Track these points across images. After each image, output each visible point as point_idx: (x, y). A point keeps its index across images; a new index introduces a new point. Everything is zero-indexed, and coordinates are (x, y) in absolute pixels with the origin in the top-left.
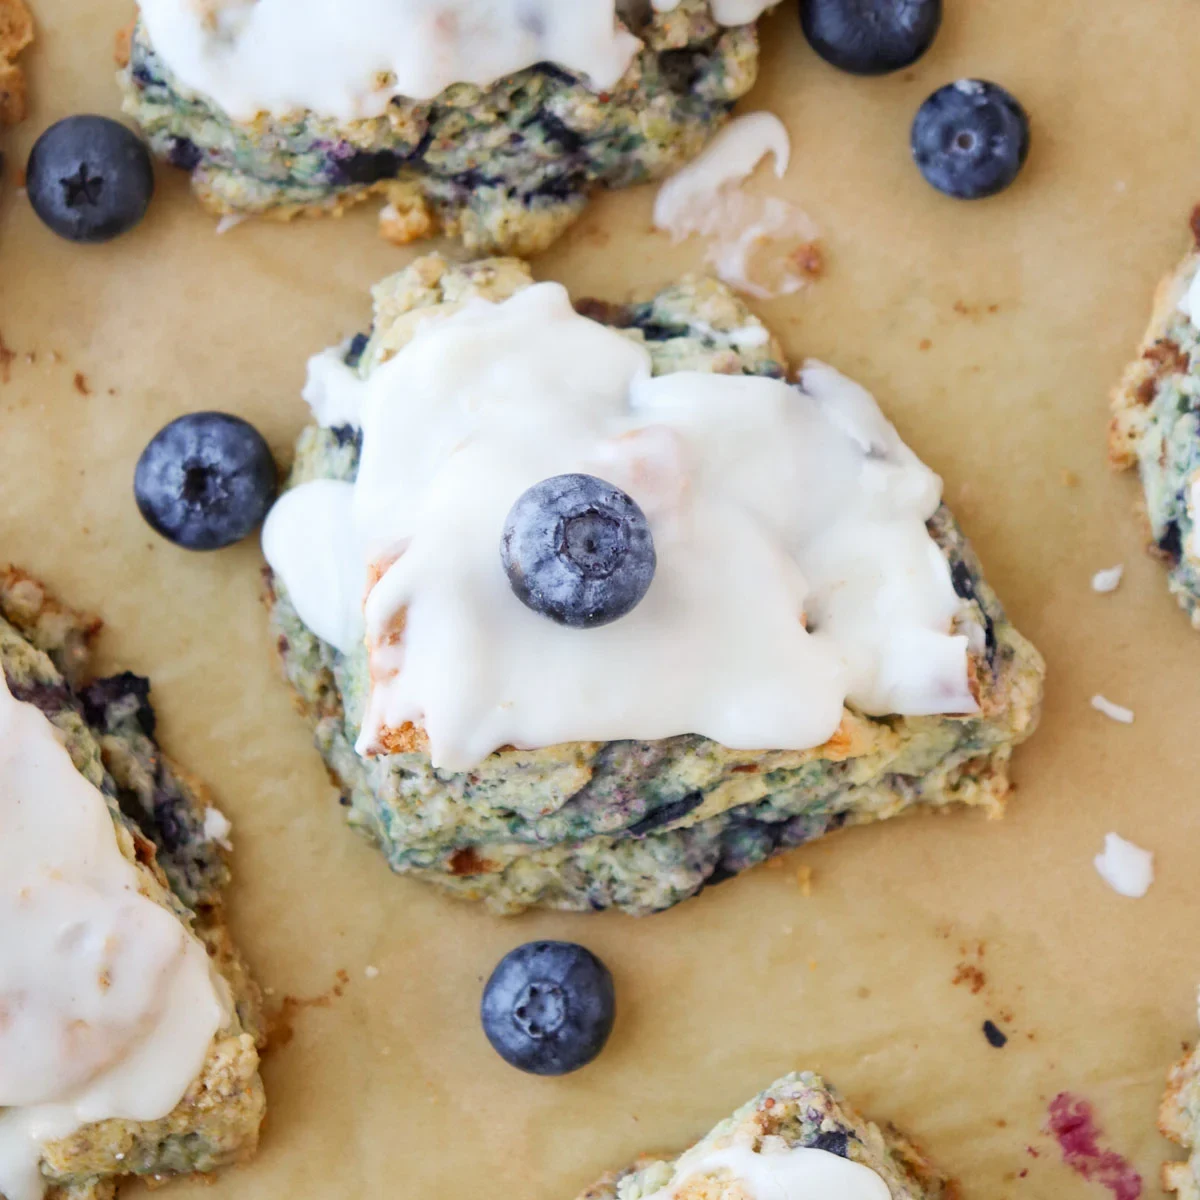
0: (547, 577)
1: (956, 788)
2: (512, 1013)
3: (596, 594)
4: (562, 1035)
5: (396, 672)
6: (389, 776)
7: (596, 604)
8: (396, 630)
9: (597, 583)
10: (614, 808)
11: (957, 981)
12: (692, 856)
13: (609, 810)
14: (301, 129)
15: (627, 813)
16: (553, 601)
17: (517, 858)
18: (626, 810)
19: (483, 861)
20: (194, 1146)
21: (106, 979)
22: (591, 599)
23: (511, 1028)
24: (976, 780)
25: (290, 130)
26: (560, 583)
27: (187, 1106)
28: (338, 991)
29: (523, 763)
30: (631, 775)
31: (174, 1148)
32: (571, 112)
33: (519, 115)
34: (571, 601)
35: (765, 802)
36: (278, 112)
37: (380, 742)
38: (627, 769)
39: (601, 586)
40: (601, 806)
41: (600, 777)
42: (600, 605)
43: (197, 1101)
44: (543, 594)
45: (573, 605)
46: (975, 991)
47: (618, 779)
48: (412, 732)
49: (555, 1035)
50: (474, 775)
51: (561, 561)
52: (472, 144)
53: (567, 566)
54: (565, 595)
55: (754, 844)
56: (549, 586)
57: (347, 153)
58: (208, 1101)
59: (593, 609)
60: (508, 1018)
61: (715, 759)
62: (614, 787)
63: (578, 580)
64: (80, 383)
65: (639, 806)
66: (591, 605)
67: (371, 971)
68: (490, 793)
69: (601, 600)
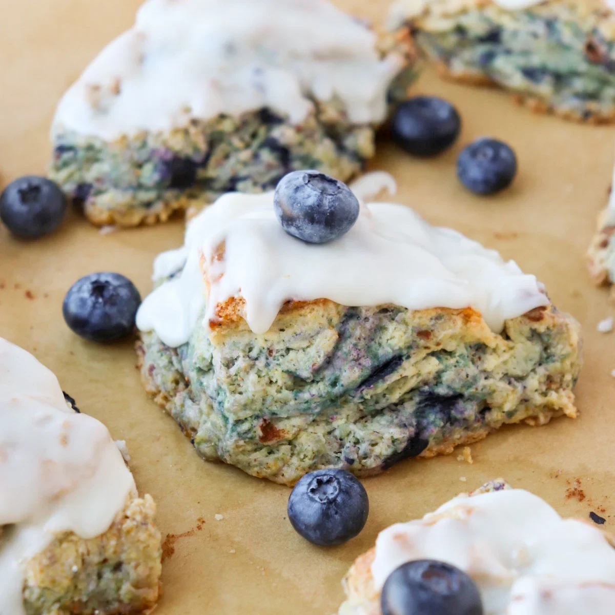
0: (302, 194)
1: (544, 394)
2: (307, 493)
3: (329, 202)
4: (339, 499)
5: (222, 275)
6: (221, 367)
7: (330, 208)
8: (221, 252)
9: (330, 197)
10: (353, 363)
11: (569, 497)
12: (401, 421)
13: (350, 364)
14: (144, 144)
15: (361, 367)
16: (307, 206)
17: (300, 430)
18: (360, 364)
19: (279, 430)
20: (120, 575)
21: (65, 440)
22: (327, 204)
23: (308, 502)
24: (557, 391)
25: (138, 144)
26: (309, 196)
27: (115, 528)
28: (199, 528)
29: (298, 332)
30: (361, 335)
31: (108, 575)
32: (282, 135)
33: (256, 143)
34: (316, 204)
35: (438, 376)
36: (132, 133)
37: (216, 315)
38: (358, 332)
39: (331, 198)
40: (345, 362)
41: (343, 341)
42: (332, 209)
43: (122, 524)
44: (300, 204)
45: (318, 206)
46: (581, 500)
47: (353, 341)
48: (234, 304)
49: (335, 500)
50: (271, 349)
51: (309, 187)
52: (232, 161)
53: (312, 189)
54: (313, 201)
55: (436, 418)
56: (304, 198)
57: (169, 156)
58: (128, 524)
59: (329, 211)
60: (305, 497)
61: (406, 324)
62: (351, 346)
63: (319, 194)
64: (29, 295)
65: (368, 363)
66: (327, 208)
67: (218, 517)
68: (281, 360)
69: (333, 206)
